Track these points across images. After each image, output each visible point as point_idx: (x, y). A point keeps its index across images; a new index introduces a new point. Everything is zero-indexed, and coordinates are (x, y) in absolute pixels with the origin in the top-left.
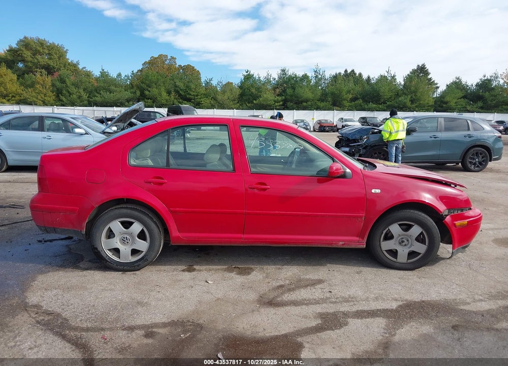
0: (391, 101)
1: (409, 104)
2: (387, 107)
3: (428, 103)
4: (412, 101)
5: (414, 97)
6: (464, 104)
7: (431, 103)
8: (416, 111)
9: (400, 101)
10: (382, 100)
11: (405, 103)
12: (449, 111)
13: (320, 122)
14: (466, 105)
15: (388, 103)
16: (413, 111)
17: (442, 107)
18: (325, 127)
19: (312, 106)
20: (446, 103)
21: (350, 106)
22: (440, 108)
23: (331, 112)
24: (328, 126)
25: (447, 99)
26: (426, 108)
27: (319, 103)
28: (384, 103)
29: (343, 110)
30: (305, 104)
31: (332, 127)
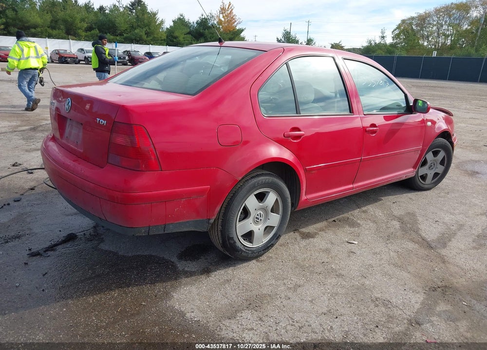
0: (127, 34)
1: (145, 37)
2: (124, 39)
3: (161, 37)
4: (147, 34)
5: (148, 30)
6: (190, 40)
7: (164, 37)
8: (152, 45)
9: (136, 34)
10: (119, 32)
11: (141, 36)
12: (179, 45)
13: (57, 52)
14: (191, 40)
15: (125, 35)
16: (149, 45)
17: (173, 41)
18: (66, 58)
19: (42, 33)
20: (176, 38)
21: (86, 36)
22: (171, 43)
23: (66, 42)
24: (69, 57)
25: (176, 34)
26: (160, 42)
27: (50, 31)
28: (121, 35)
29: (80, 40)
30: (33, 30)
31: (74, 58)
